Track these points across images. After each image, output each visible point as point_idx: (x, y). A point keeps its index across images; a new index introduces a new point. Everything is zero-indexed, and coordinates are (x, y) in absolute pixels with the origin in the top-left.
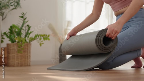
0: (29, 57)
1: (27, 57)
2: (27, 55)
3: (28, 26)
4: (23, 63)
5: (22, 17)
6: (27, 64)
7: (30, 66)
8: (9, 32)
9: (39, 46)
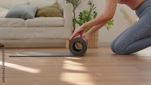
0: (96, 40)
1: (95, 40)
2: (94, 38)
3: (94, 12)
4: (91, 45)
5: (91, 4)
6: (95, 46)
7: (97, 48)
8: (79, 18)
9: (107, 29)
